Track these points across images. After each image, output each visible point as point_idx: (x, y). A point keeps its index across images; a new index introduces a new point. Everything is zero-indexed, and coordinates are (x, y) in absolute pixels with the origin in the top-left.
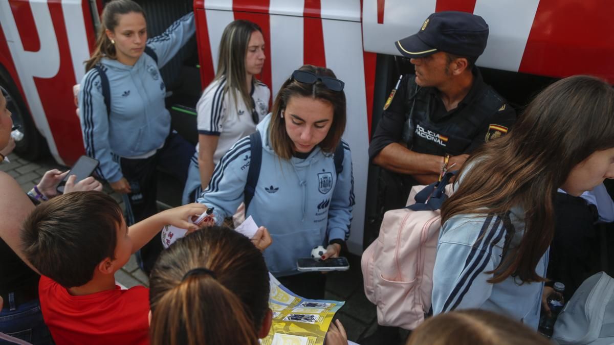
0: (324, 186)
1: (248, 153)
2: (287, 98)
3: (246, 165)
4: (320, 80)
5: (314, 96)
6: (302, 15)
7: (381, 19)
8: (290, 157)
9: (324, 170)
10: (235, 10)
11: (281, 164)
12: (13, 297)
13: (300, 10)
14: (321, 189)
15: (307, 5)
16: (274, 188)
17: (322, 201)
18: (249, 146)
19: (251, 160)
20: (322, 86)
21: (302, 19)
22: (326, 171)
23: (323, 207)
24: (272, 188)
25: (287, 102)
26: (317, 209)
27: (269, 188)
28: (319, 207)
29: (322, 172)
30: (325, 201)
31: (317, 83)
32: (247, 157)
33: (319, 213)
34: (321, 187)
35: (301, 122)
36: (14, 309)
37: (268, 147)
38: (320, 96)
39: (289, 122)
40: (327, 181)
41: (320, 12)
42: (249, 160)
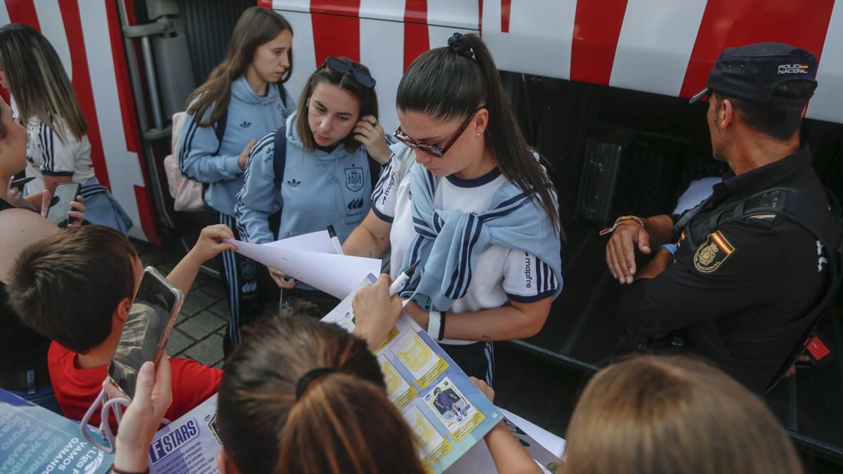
0: (353, 183)
1: (271, 146)
2: (316, 84)
3: (269, 159)
4: (351, 71)
5: (340, 86)
6: (403, 20)
7: (505, 26)
8: (314, 149)
9: (353, 165)
10: (313, 12)
11: (304, 157)
12: (33, 376)
13: (400, 13)
14: (349, 185)
15: (408, 8)
16: (297, 181)
17: (352, 200)
18: (273, 138)
19: (275, 153)
20: (352, 77)
21: (403, 24)
22: (356, 166)
23: (354, 207)
24: (294, 181)
25: (314, 87)
26: (348, 209)
27: (292, 181)
28: (350, 206)
29: (351, 167)
30: (356, 200)
31: (347, 74)
32: (269, 149)
33: (350, 213)
34: (349, 183)
35: (323, 109)
36: (33, 392)
37: (290, 137)
38: (347, 87)
39: (312, 109)
40: (356, 176)
41: (426, 15)
42: (272, 153)
